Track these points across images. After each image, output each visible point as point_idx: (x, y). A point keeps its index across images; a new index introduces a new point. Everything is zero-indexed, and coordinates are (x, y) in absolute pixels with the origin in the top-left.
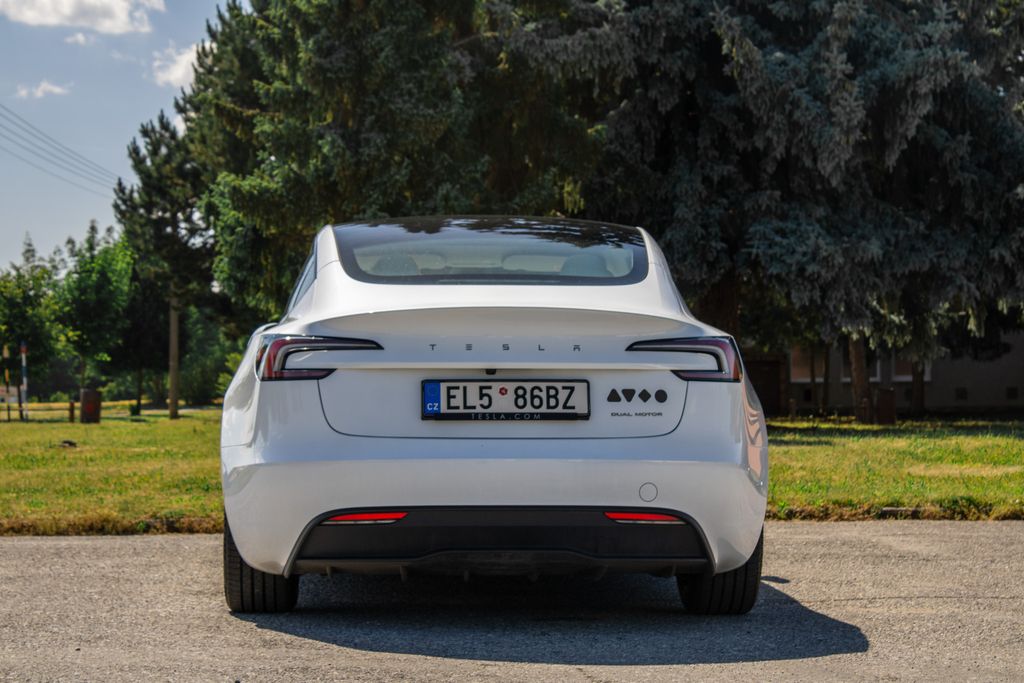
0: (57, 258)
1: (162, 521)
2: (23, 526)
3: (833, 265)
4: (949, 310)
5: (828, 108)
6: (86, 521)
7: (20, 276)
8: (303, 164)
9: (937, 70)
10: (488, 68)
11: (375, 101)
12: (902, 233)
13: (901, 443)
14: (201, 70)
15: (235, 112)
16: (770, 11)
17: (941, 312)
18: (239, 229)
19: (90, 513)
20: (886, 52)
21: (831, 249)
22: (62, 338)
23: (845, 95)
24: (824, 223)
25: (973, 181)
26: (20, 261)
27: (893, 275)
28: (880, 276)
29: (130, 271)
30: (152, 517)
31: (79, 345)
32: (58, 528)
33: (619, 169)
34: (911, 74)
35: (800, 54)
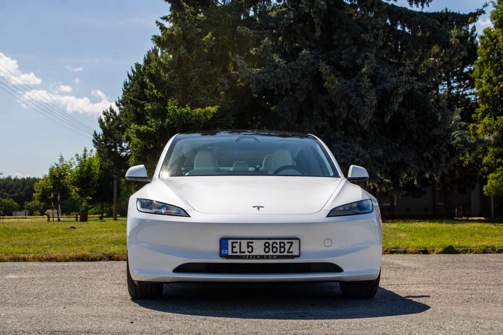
0: (72, 161)
1: (107, 256)
2: (51, 258)
3: (365, 158)
4: (407, 177)
5: (363, 99)
6: (76, 256)
7: (58, 168)
8: (163, 121)
9: (406, 84)
10: (233, 85)
11: (191, 97)
12: (390, 147)
13: (394, 225)
14: (125, 90)
15: (137, 102)
16: (340, 64)
17: (404, 178)
18: (139, 145)
19: (78, 253)
20: (384, 79)
21: (364, 152)
22: (74, 191)
23: (370, 94)
24: (361, 144)
25: (416, 127)
26: (58, 162)
27: (387, 163)
28: (383, 163)
29: (99, 166)
30: (102, 254)
31: (80, 193)
32: (65, 259)
33: (284, 122)
34: (395, 86)
35: (352, 80)
